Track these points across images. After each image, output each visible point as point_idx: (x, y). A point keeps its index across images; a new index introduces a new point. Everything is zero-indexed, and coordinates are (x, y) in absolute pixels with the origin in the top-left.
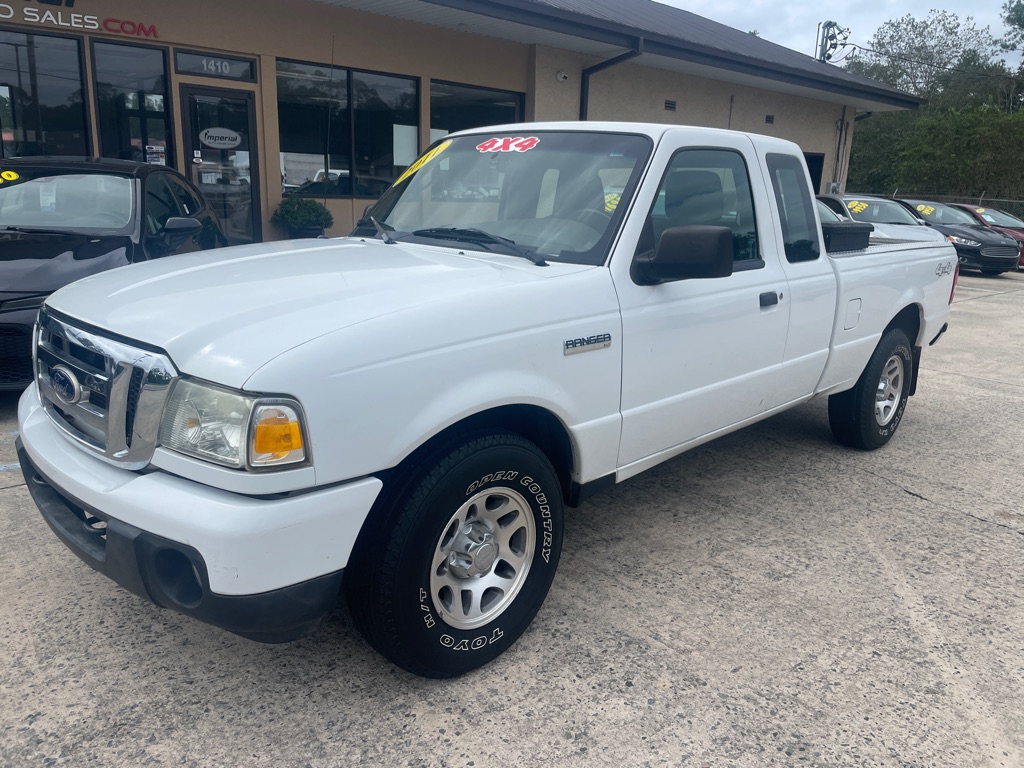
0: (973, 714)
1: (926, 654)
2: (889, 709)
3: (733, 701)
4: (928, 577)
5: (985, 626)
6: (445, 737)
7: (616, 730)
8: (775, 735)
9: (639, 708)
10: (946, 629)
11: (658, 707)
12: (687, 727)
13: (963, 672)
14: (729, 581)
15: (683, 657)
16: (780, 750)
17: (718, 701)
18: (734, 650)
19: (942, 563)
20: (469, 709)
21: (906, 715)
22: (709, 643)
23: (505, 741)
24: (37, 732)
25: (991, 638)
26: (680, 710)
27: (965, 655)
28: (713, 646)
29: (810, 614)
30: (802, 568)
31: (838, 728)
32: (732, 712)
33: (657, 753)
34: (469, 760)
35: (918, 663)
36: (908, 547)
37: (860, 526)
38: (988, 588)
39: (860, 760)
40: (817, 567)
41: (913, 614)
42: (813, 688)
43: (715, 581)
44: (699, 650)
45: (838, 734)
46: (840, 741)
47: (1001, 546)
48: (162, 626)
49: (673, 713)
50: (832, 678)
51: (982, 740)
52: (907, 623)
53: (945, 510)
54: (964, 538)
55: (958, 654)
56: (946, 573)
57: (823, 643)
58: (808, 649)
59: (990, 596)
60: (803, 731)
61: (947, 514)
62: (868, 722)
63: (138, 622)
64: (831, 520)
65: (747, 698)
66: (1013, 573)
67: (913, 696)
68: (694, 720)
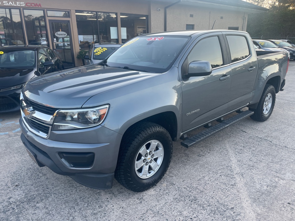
0: (242, 191)
1: (234, 175)
2: (220, 190)
3: (181, 189)
4: (241, 155)
5: (252, 168)
6: (108, 200)
7: (150, 197)
8: (189, 197)
9: (157, 191)
10: (241, 169)
11: (162, 191)
12: (168, 196)
13: (242, 180)
14: (187, 158)
15: (171, 178)
16: (189, 201)
17: (177, 189)
18: (184, 176)
19: (246, 151)
20: (115, 193)
21: (224, 191)
22: (178, 174)
23: (122, 200)
24: (11, 202)
25: (253, 171)
26: (167, 191)
27: (244, 175)
28: (179, 175)
29: (206, 166)
30: (207, 153)
31: (206, 195)
32: (180, 192)
33: (159, 202)
34: (113, 205)
35: (231, 178)
36: (237, 146)
37: (226, 141)
38: (256, 157)
39: (209, 203)
40: (211, 153)
41: (233, 165)
42: (202, 185)
43: (184, 158)
44: (175, 176)
45: (205, 196)
46: (205, 198)
47: (263, 145)
48: (42, 175)
49: (165, 192)
50: (207, 182)
51: (242, 197)
52: (231, 167)
53: (251, 135)
54: (254, 143)
55: (242, 175)
56: (246, 153)
57: (207, 173)
58: (203, 175)
59: (256, 159)
60: (196, 196)
61: (251, 137)
62: (214, 193)
63: (36, 173)
64: (219, 140)
65: (184, 188)
66: (264, 153)
67: (227, 186)
68: (170, 194)
